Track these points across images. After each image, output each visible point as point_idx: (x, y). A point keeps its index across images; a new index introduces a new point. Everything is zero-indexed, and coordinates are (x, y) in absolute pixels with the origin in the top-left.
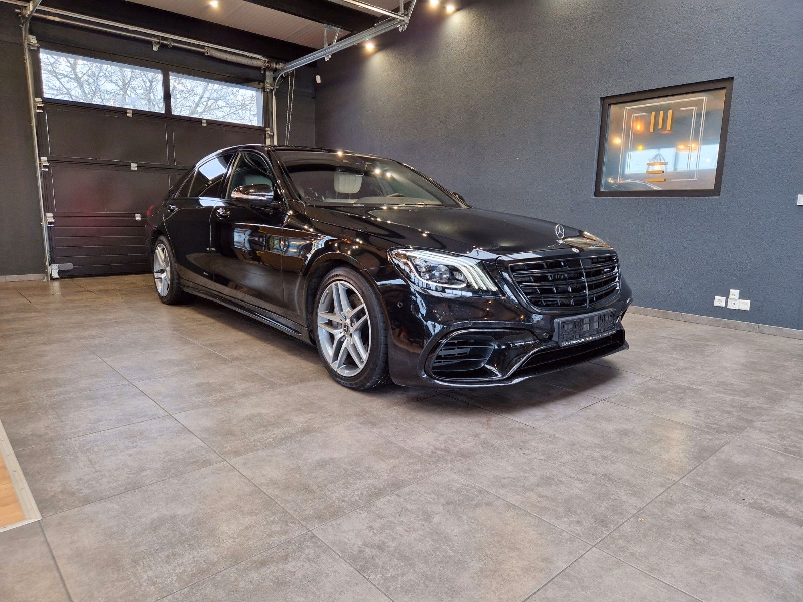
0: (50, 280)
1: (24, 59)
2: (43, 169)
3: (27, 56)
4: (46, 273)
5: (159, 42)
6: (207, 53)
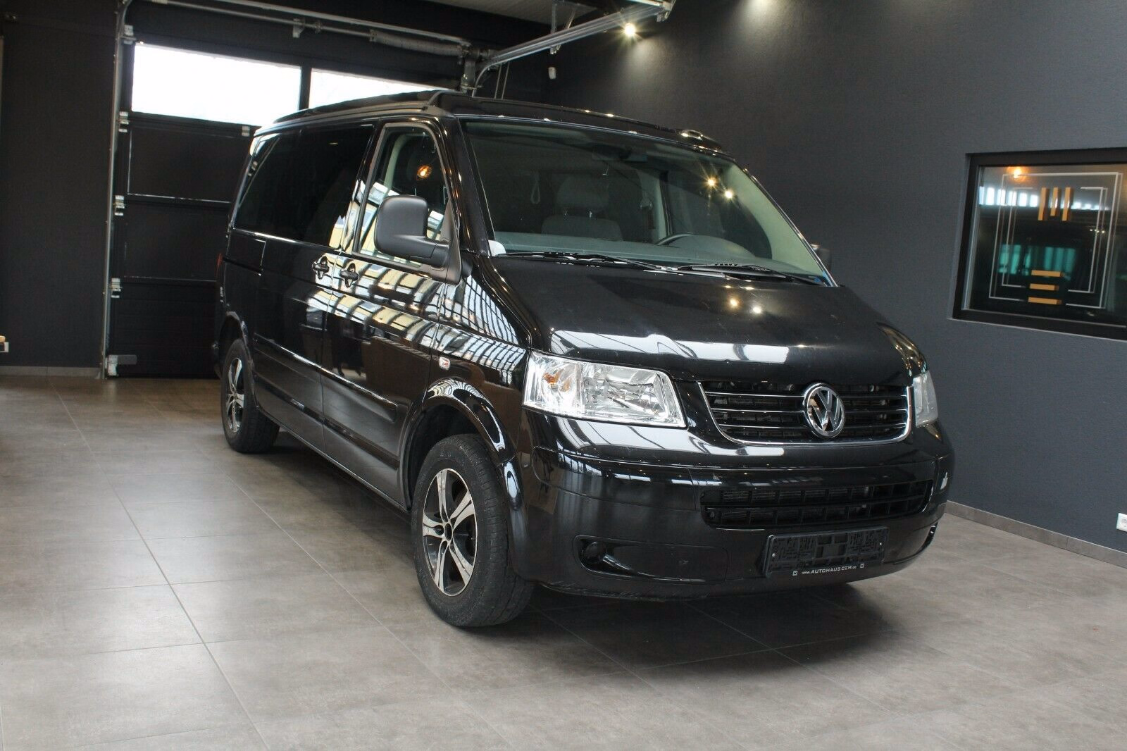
0: (103, 376)
1: (113, 59)
2: (117, 214)
3: (118, 55)
4: (99, 366)
5: (301, 27)
6: (373, 38)
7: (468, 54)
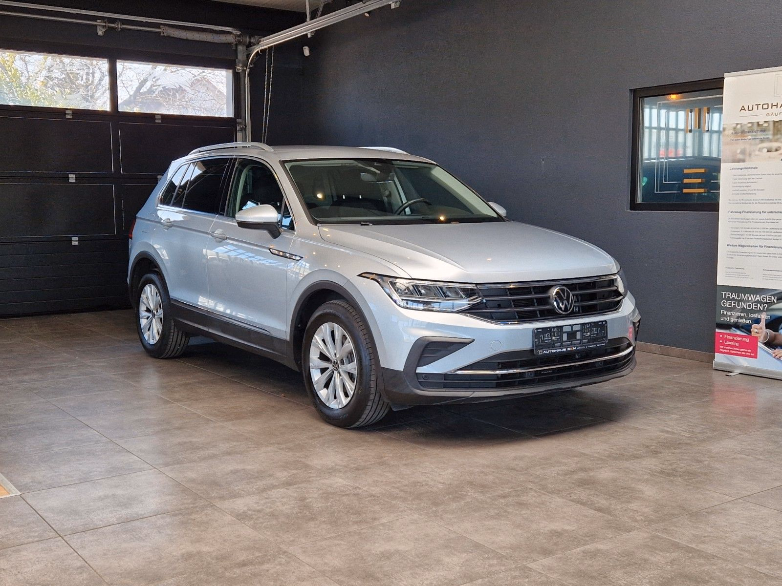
5: (105, 26)
6: (163, 33)
7: (239, 41)
